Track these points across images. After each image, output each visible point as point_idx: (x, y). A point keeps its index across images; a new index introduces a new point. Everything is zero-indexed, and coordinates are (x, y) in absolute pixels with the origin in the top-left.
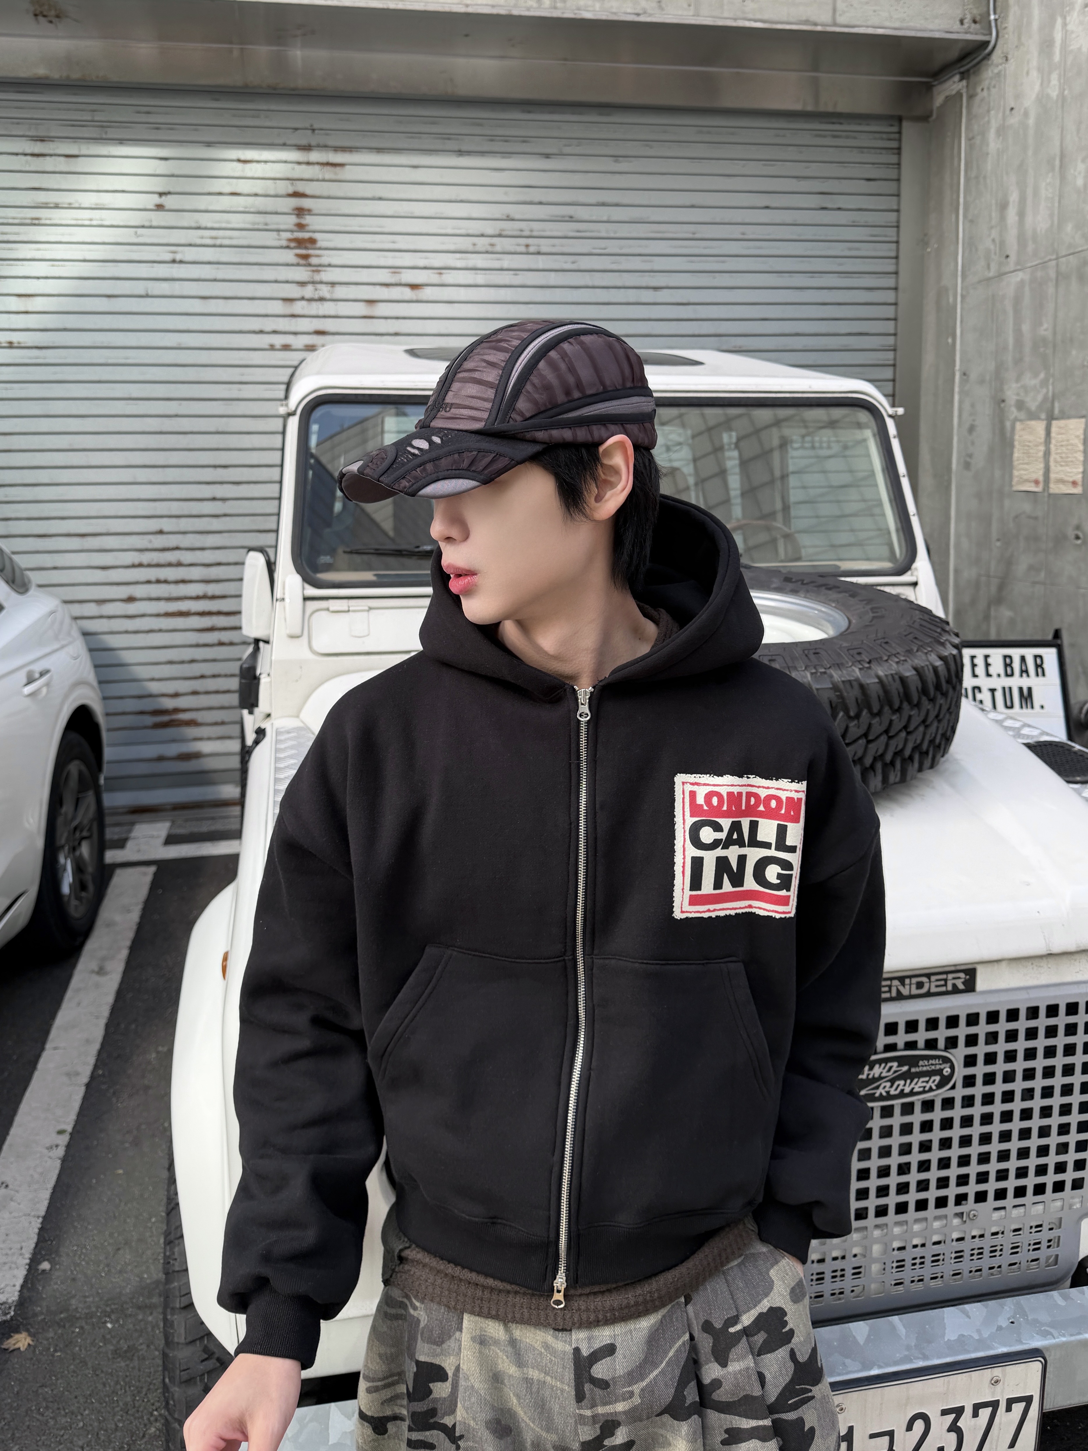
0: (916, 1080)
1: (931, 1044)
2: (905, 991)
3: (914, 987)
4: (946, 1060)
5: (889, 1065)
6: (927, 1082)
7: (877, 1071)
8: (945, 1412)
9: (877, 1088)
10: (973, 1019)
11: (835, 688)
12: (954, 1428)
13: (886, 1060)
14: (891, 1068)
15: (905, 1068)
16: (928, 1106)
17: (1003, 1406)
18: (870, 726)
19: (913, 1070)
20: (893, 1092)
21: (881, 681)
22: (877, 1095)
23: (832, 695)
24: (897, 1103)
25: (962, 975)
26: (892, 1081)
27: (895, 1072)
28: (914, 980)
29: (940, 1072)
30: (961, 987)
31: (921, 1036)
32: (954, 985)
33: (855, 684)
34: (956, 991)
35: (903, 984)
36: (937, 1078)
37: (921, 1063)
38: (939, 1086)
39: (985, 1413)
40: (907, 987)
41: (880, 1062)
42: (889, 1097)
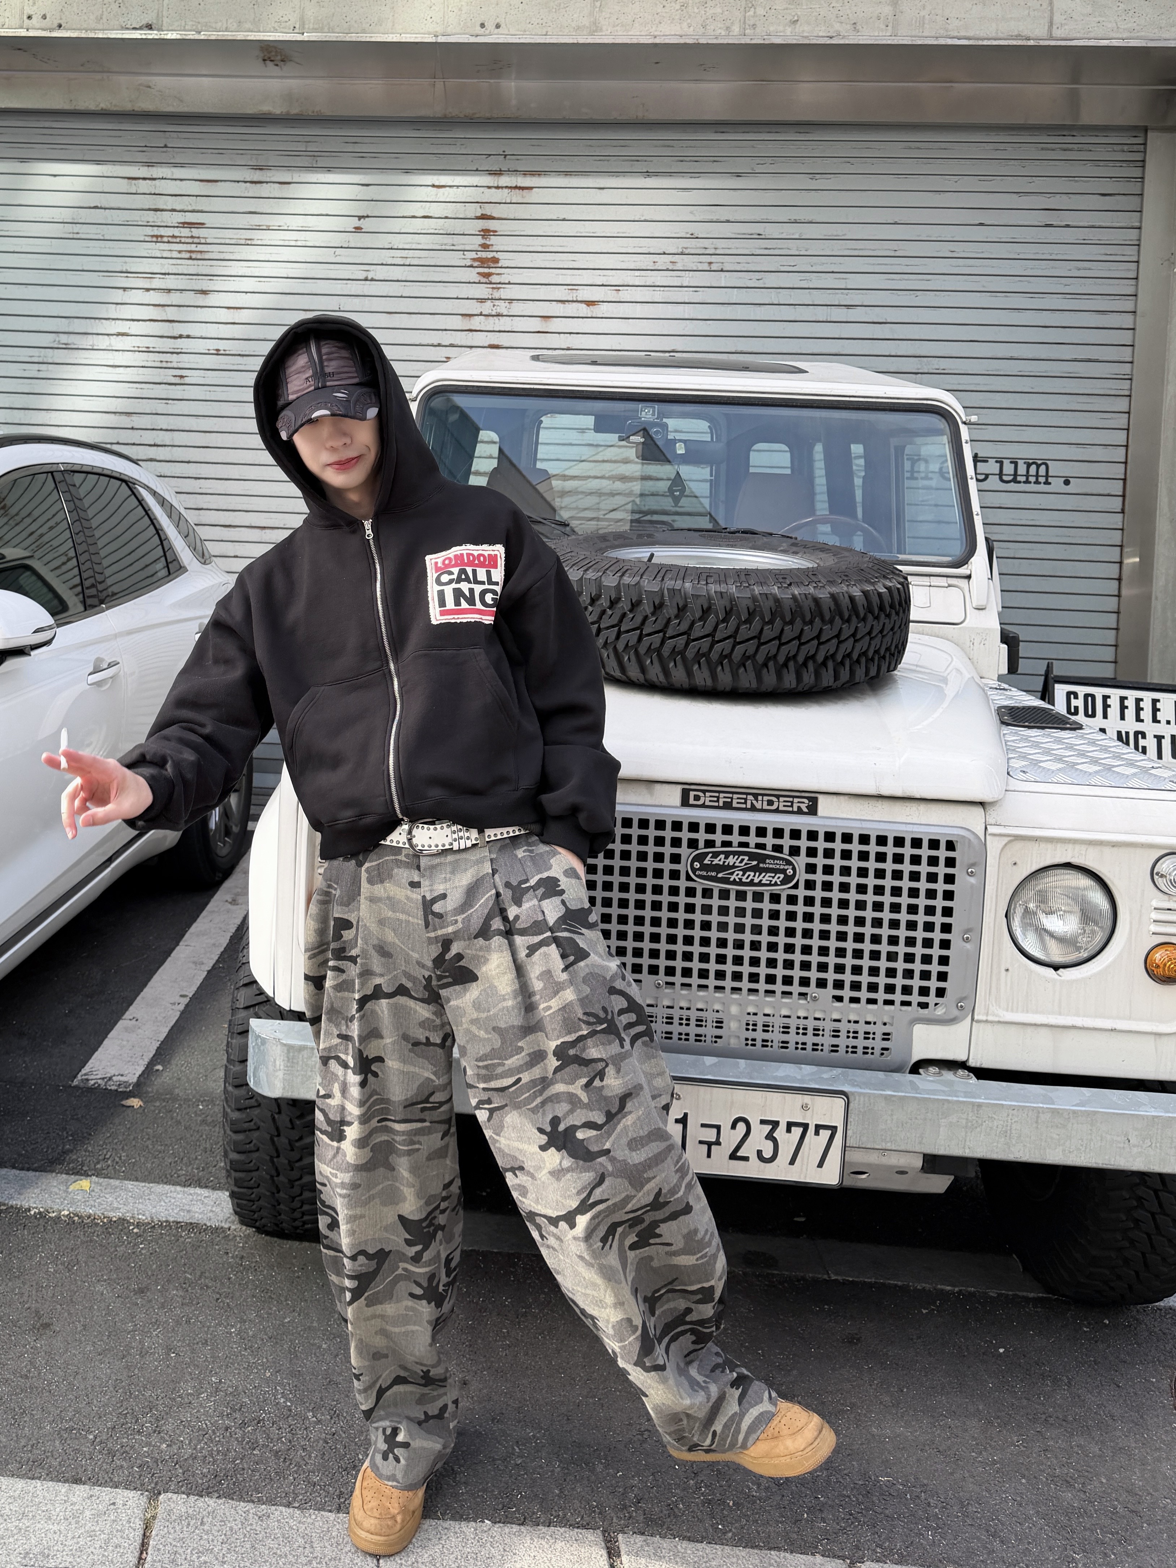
0: (763, 874)
1: (778, 848)
2: (758, 805)
3: (765, 803)
4: (789, 863)
5: (741, 857)
6: (773, 877)
7: (731, 860)
8: (763, 1122)
9: (732, 874)
10: (812, 835)
11: (754, 599)
12: (770, 1137)
13: (739, 854)
14: (743, 860)
15: (755, 863)
16: (775, 898)
17: (811, 1129)
18: (782, 630)
19: (761, 865)
20: (744, 880)
21: (794, 598)
22: (732, 879)
23: (750, 603)
24: (749, 889)
25: (806, 801)
26: (745, 871)
27: (746, 864)
28: (766, 798)
29: (784, 871)
30: (806, 810)
31: (769, 841)
32: (799, 807)
33: (769, 596)
34: (800, 812)
35: (757, 800)
36: (782, 876)
37: (768, 861)
38: (783, 882)
39: (797, 1131)
40: (760, 802)
41: (734, 853)
42: (741, 883)
